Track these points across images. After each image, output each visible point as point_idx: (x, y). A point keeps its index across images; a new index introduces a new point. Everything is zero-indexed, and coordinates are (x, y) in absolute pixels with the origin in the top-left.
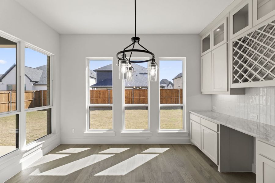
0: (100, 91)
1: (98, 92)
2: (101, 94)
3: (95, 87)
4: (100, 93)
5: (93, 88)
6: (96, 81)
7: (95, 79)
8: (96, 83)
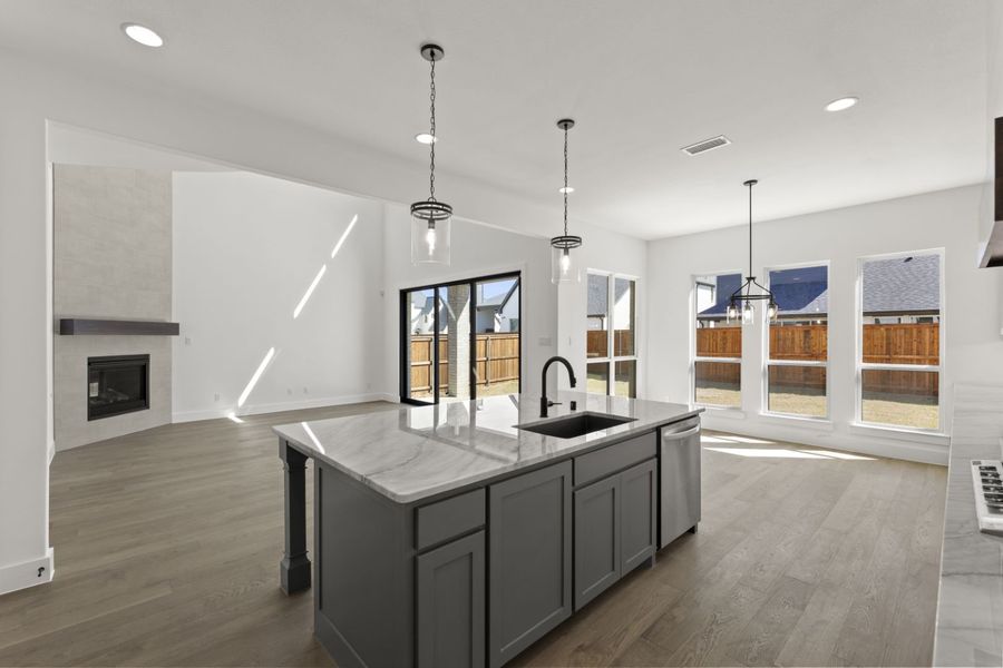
0: (725, 333)
1: (720, 334)
2: (730, 340)
3: (709, 319)
4: (724, 339)
5: (705, 322)
6: (715, 293)
7: (712, 286)
8: (714, 304)
